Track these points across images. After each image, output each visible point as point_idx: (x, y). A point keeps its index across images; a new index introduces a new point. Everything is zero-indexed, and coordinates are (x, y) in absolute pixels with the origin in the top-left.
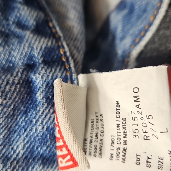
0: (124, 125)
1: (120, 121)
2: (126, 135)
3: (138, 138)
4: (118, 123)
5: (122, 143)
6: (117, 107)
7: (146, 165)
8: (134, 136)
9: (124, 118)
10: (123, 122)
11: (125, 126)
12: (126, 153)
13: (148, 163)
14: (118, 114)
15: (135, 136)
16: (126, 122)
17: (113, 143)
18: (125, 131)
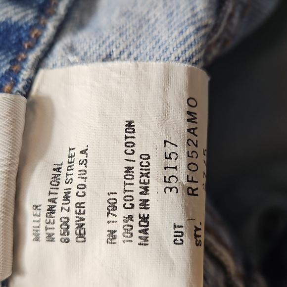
0: (144, 168)
1: (134, 161)
2: (146, 189)
3: (177, 192)
4: (130, 164)
5: (137, 206)
6: (126, 132)
7: (195, 243)
8: (168, 190)
9: (146, 155)
10: (141, 163)
11: (146, 170)
12: (148, 226)
13: (198, 238)
14: (129, 146)
15: (171, 189)
16: (149, 163)
17: (114, 208)
18: (147, 181)
